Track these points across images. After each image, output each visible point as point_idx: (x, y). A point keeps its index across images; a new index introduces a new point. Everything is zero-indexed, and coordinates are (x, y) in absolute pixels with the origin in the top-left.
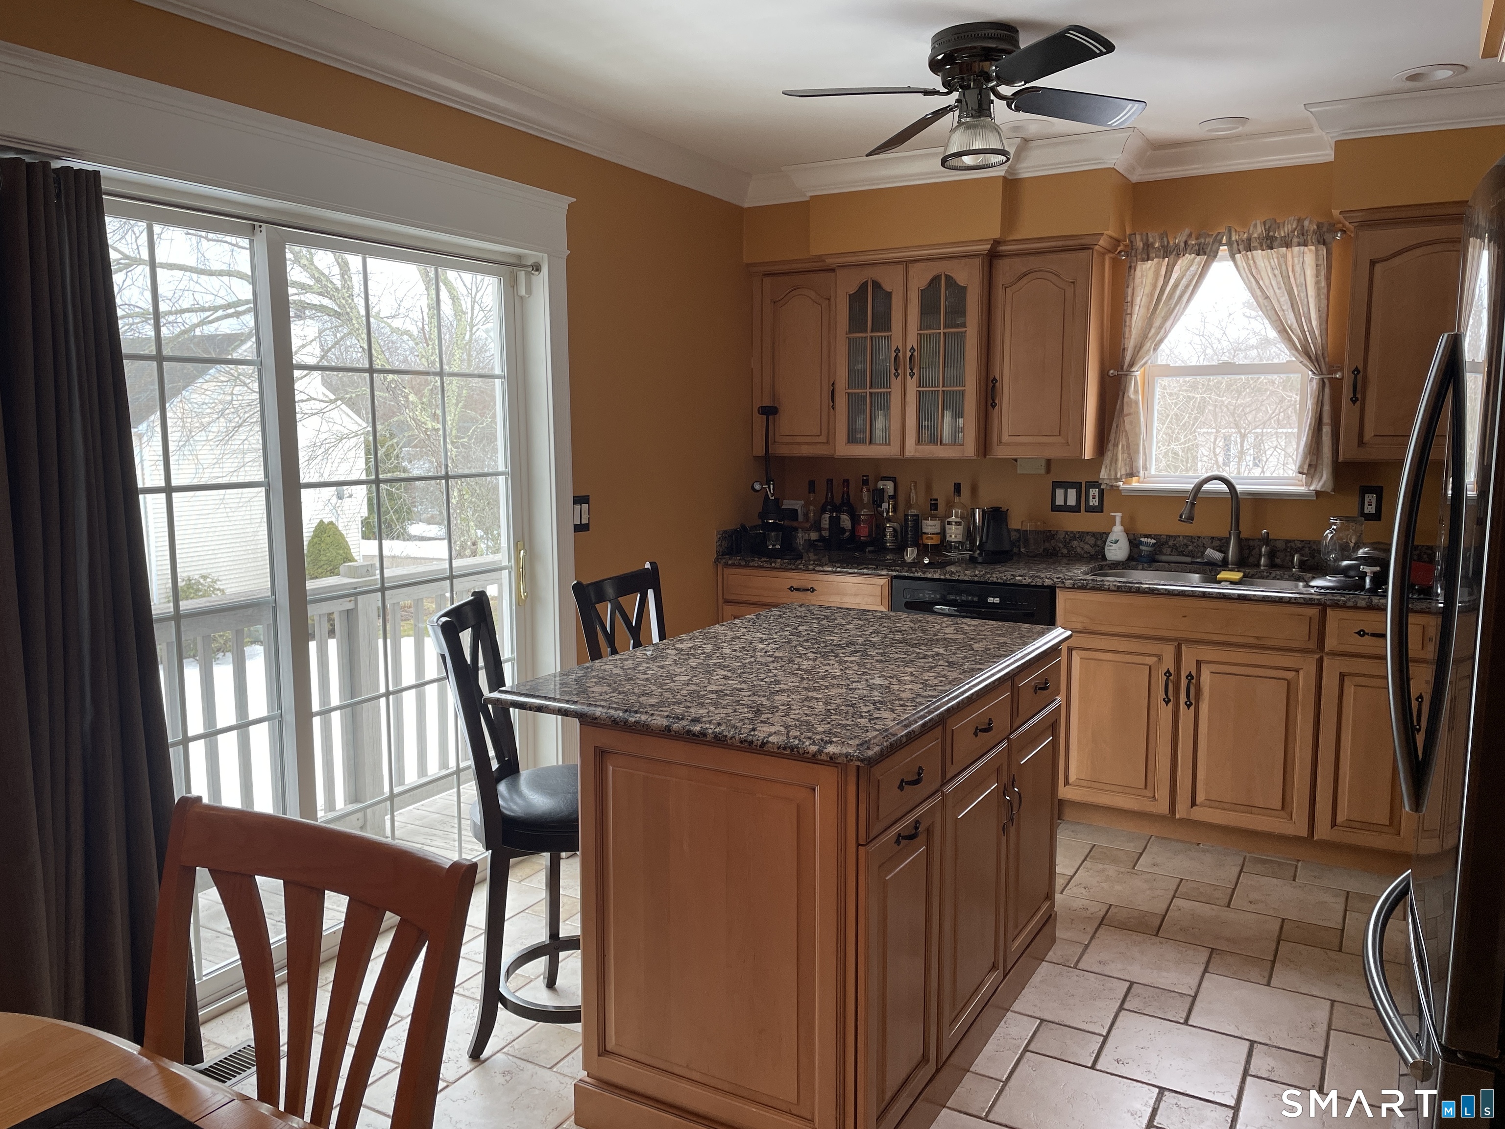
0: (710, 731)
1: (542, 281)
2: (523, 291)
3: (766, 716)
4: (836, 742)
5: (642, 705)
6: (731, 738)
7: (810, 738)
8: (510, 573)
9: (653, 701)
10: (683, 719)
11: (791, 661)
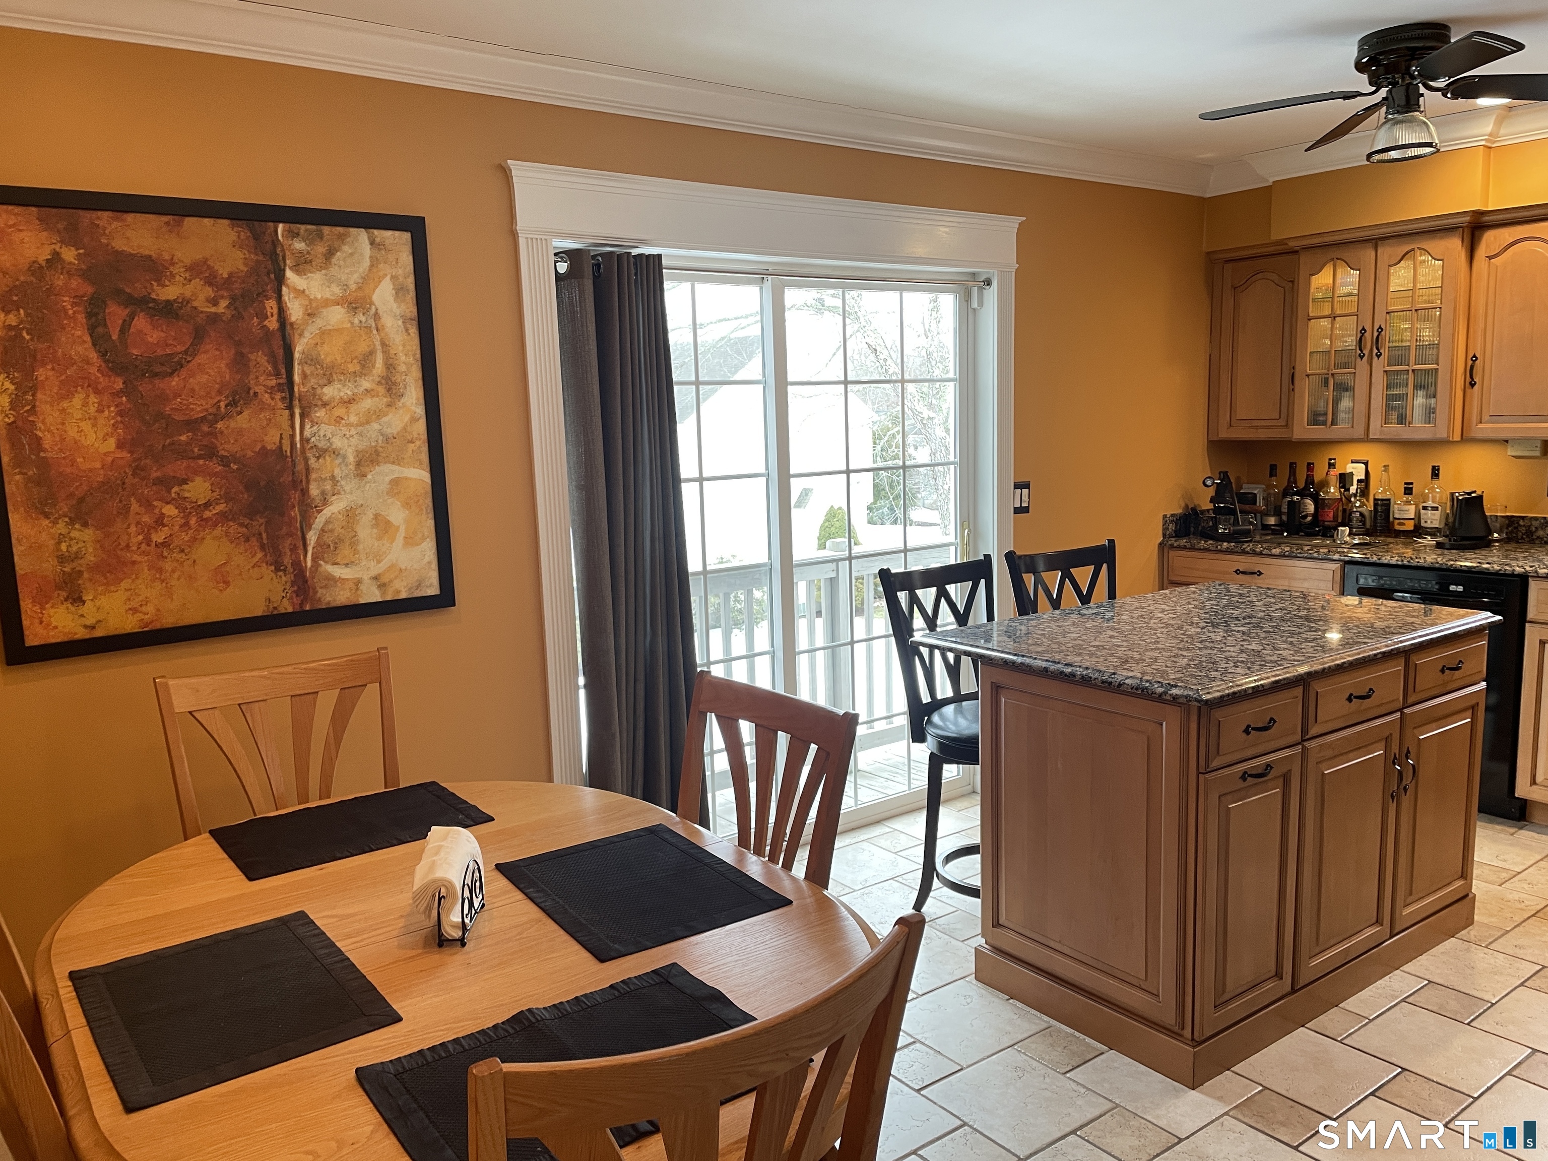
0: (1079, 673)
1: (992, 295)
2: (975, 305)
3: (1130, 665)
4: (1181, 686)
5: (1029, 651)
6: (1095, 679)
7: (1159, 682)
8: (956, 549)
9: (1039, 649)
10: (1059, 663)
11: (1180, 628)
